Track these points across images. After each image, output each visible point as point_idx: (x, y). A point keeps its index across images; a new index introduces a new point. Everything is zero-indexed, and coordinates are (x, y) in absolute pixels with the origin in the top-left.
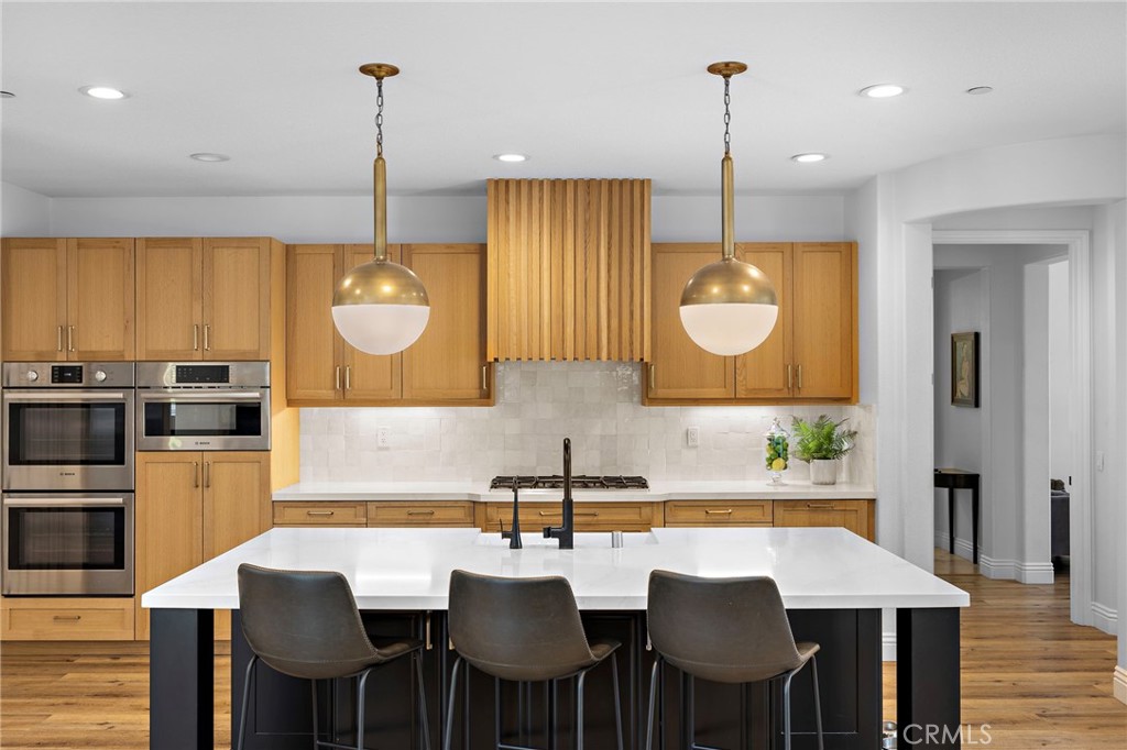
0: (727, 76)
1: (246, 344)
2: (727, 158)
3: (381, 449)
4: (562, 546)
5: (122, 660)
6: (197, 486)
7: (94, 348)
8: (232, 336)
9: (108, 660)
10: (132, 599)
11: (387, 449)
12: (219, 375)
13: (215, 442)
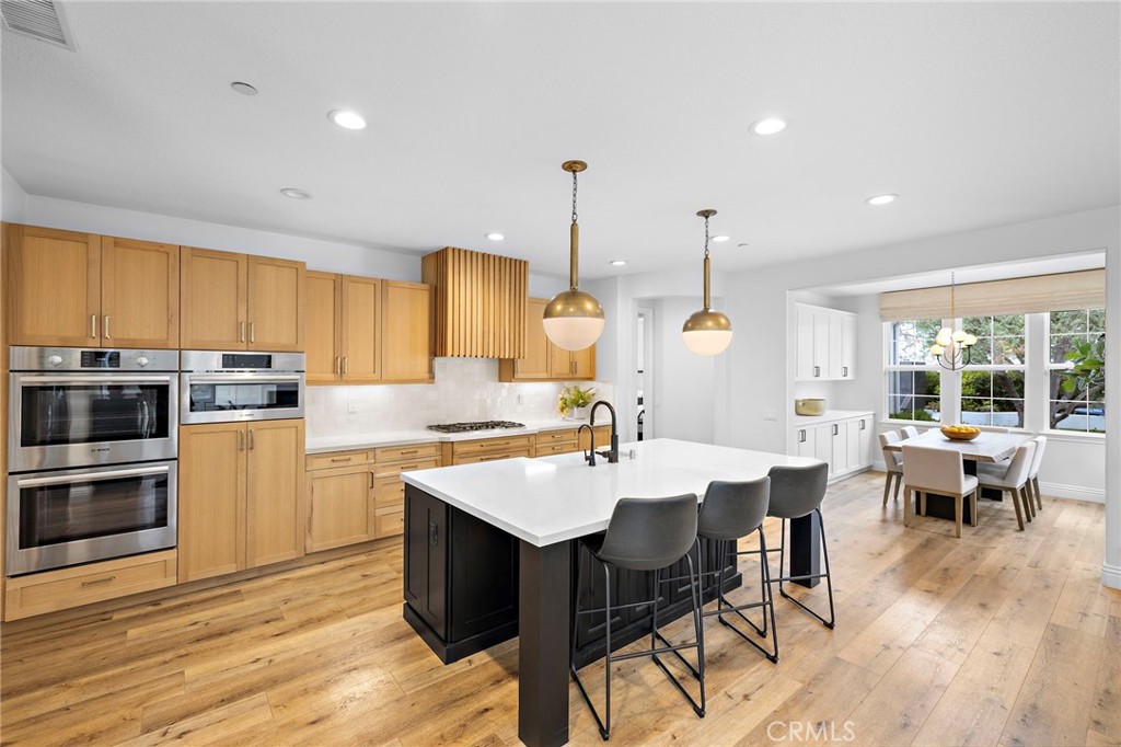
0: (707, 217)
1: (286, 338)
2: (706, 258)
3: (351, 413)
4: (611, 461)
5: (165, 605)
6: (242, 450)
7: (132, 337)
8: (270, 332)
9: (150, 608)
10: (175, 550)
11: (355, 412)
12: (267, 362)
13: (258, 414)
